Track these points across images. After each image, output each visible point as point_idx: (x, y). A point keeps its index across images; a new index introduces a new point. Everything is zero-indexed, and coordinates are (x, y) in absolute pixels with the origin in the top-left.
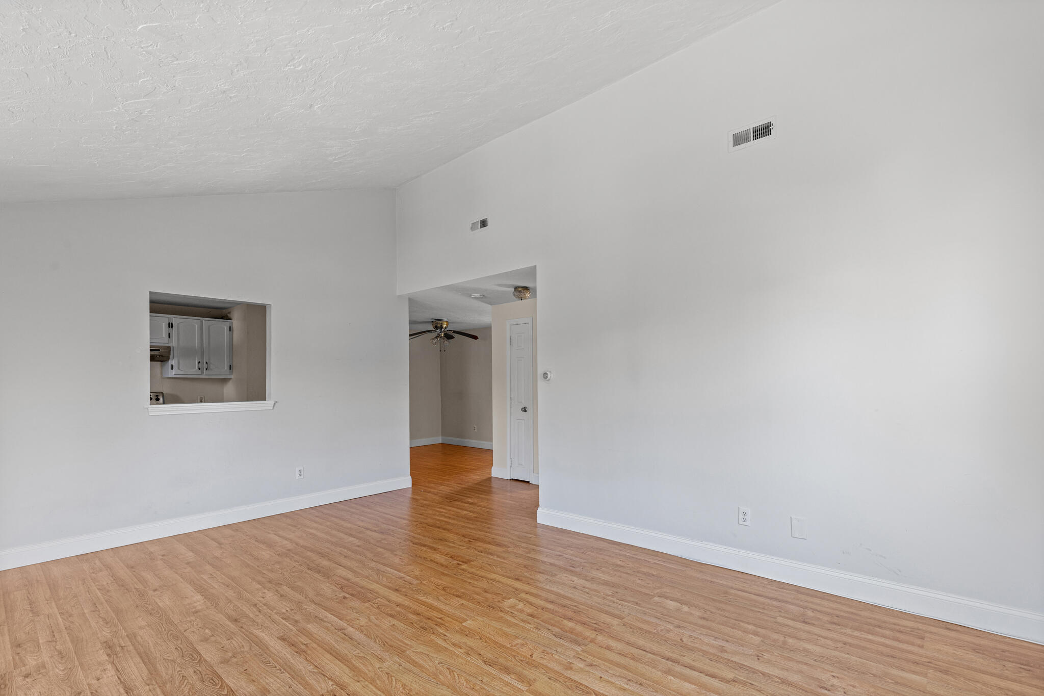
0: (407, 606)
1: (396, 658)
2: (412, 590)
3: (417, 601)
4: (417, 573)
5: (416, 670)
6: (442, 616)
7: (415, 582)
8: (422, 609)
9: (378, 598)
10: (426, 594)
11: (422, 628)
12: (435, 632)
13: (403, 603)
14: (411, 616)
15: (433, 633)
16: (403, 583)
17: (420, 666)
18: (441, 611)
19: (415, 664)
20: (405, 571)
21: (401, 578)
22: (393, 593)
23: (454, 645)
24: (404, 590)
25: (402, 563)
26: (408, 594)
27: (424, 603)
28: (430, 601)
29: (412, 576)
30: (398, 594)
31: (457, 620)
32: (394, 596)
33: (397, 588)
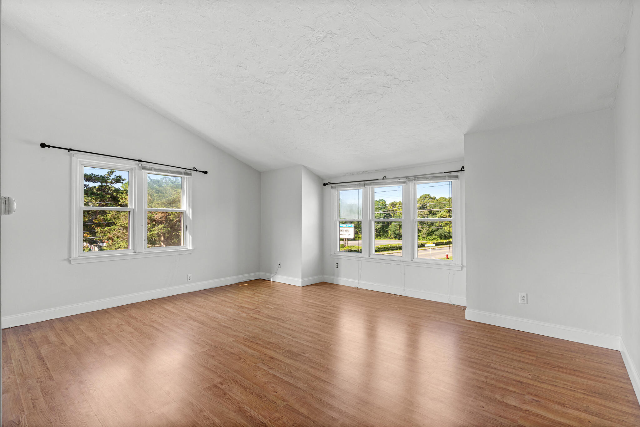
0: (264, 348)
1: (265, 329)
2: (261, 358)
3: (258, 351)
4: (259, 373)
5: (258, 326)
6: (245, 343)
7: (260, 365)
8: (255, 346)
9: (282, 353)
10: (252, 355)
11: (255, 338)
12: (249, 336)
13: (266, 349)
14: (261, 343)
15: (250, 336)
16: (268, 363)
17: (256, 327)
18: (244, 345)
19: (258, 327)
20: (269, 376)
21: (271, 368)
22: (274, 356)
23: (241, 332)
24: (267, 358)
25: (273, 385)
26: (264, 355)
27: (254, 349)
28: (250, 351)
29: (263, 370)
30: (270, 355)
31: (238, 341)
32: (273, 354)
33: (272, 360)
